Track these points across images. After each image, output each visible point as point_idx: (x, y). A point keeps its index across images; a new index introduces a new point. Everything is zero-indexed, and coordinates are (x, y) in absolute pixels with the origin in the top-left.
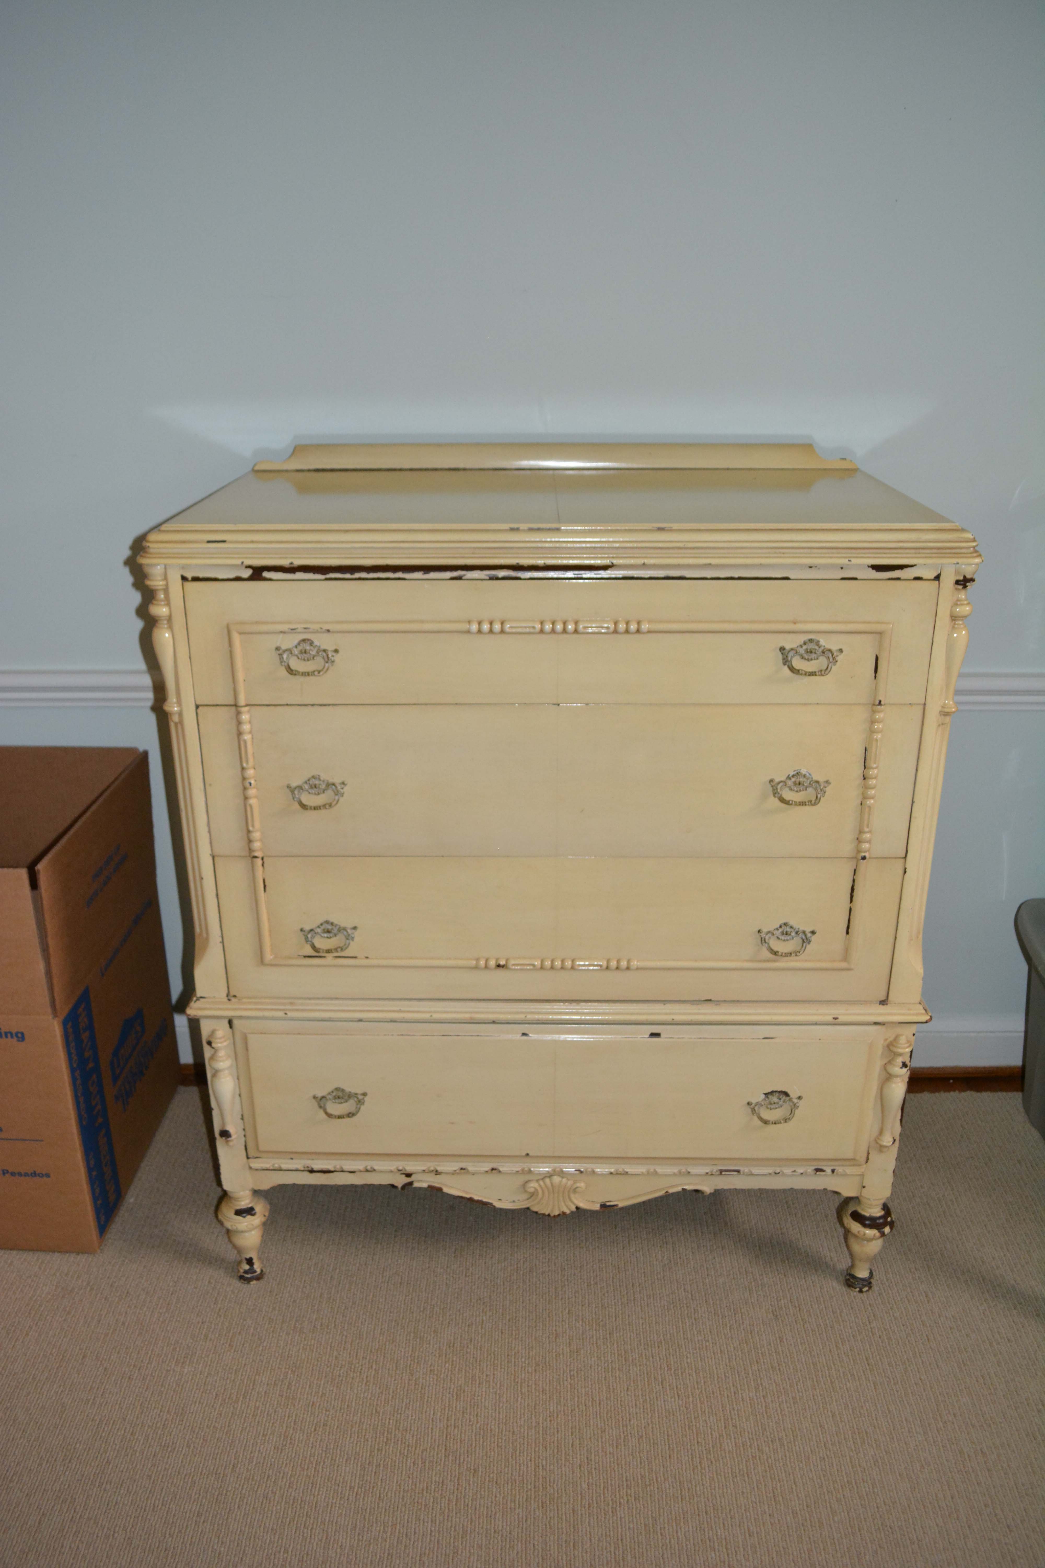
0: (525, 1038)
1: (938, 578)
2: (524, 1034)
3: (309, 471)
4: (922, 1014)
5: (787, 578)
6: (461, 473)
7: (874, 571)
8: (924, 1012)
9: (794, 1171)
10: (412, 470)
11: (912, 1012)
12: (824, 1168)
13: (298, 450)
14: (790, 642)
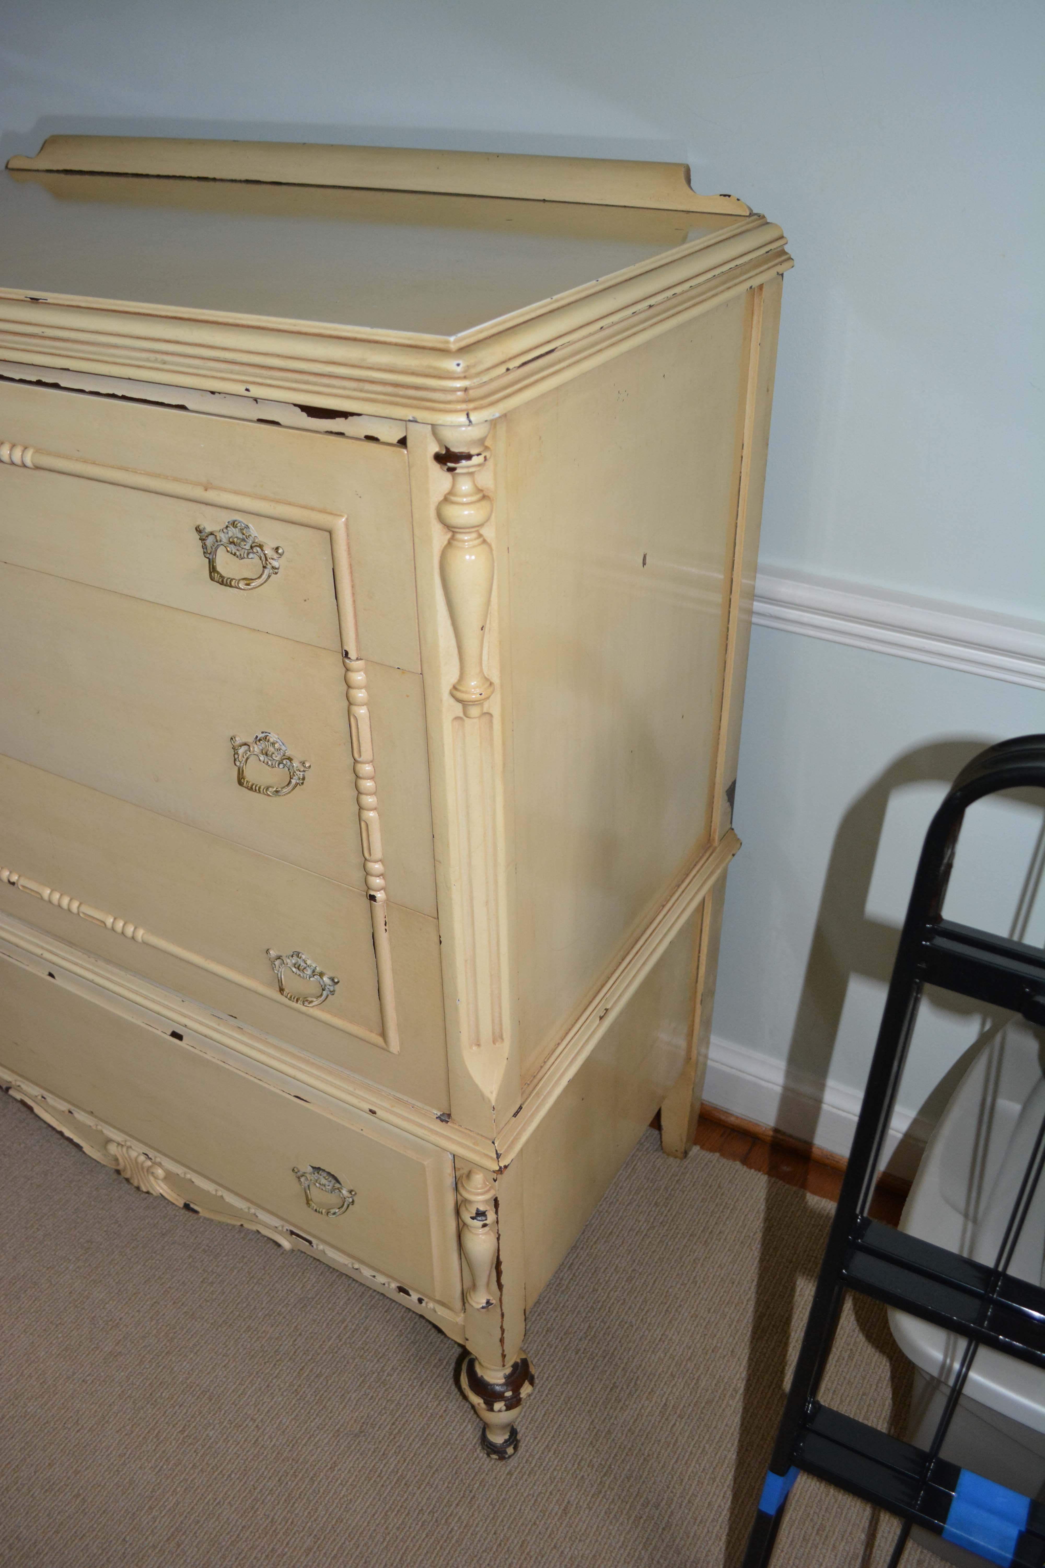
0: (50, 978)
1: (403, 442)
2: (51, 975)
3: (58, 171)
4: (491, 1158)
5: (182, 407)
6: (212, 183)
7: (304, 414)
8: (495, 1156)
9: (374, 1276)
10: (159, 176)
11: (477, 1148)
12: (411, 1292)
13: (51, 142)
14: (213, 522)
